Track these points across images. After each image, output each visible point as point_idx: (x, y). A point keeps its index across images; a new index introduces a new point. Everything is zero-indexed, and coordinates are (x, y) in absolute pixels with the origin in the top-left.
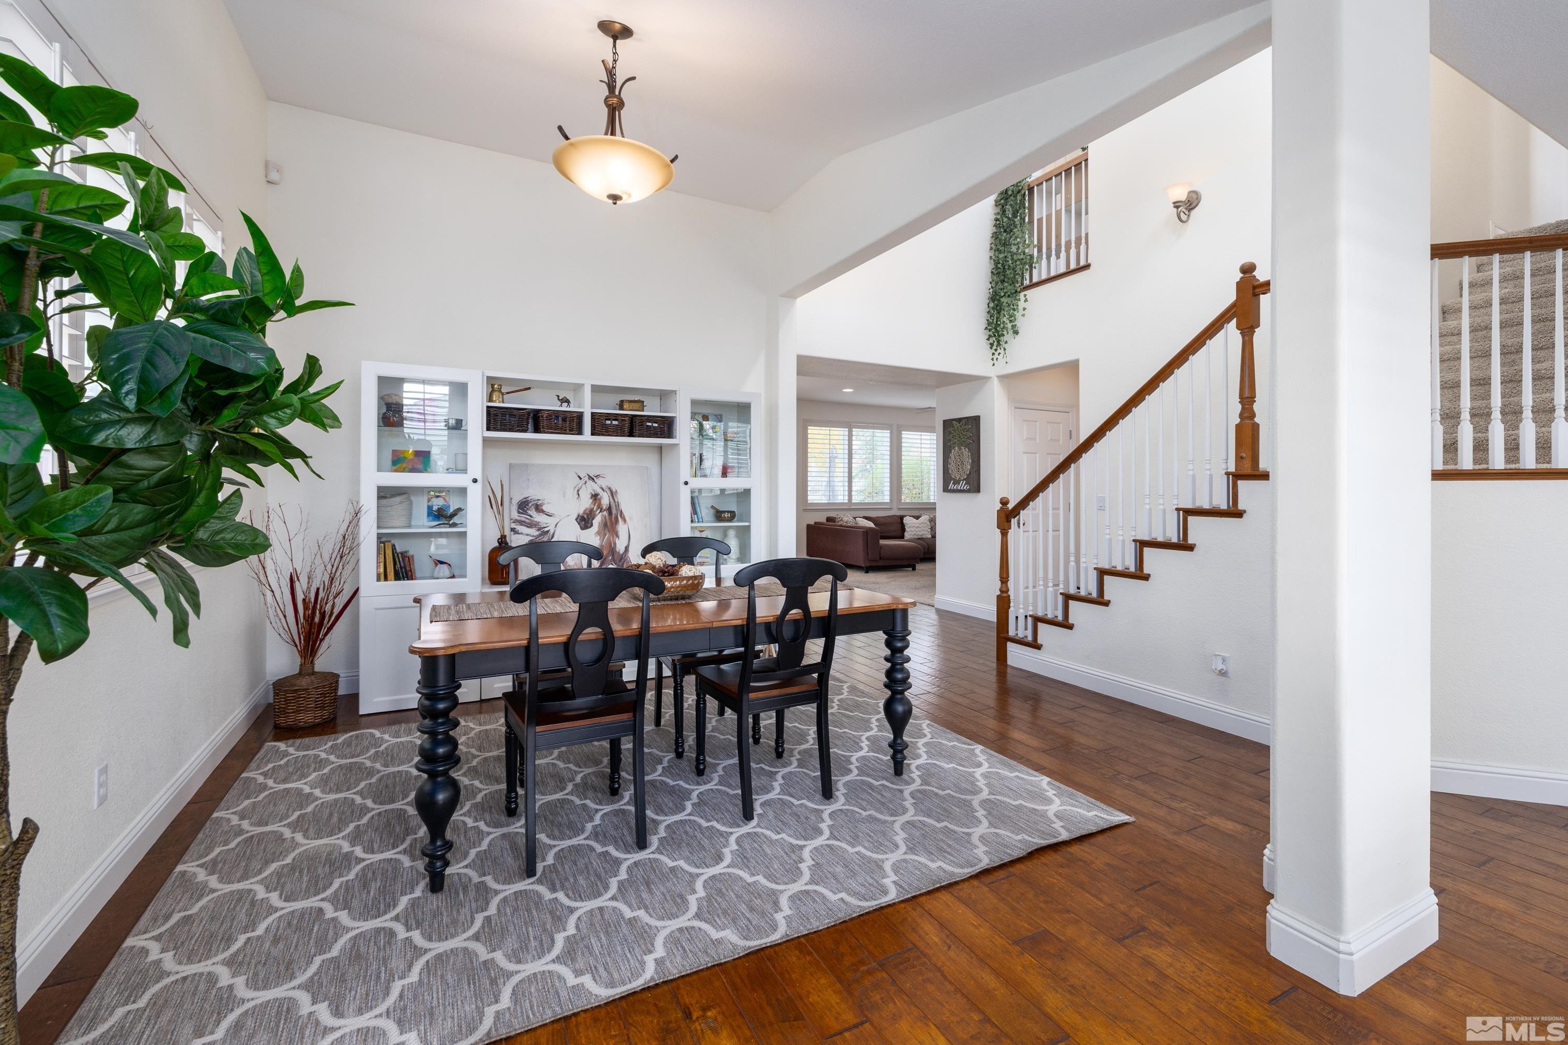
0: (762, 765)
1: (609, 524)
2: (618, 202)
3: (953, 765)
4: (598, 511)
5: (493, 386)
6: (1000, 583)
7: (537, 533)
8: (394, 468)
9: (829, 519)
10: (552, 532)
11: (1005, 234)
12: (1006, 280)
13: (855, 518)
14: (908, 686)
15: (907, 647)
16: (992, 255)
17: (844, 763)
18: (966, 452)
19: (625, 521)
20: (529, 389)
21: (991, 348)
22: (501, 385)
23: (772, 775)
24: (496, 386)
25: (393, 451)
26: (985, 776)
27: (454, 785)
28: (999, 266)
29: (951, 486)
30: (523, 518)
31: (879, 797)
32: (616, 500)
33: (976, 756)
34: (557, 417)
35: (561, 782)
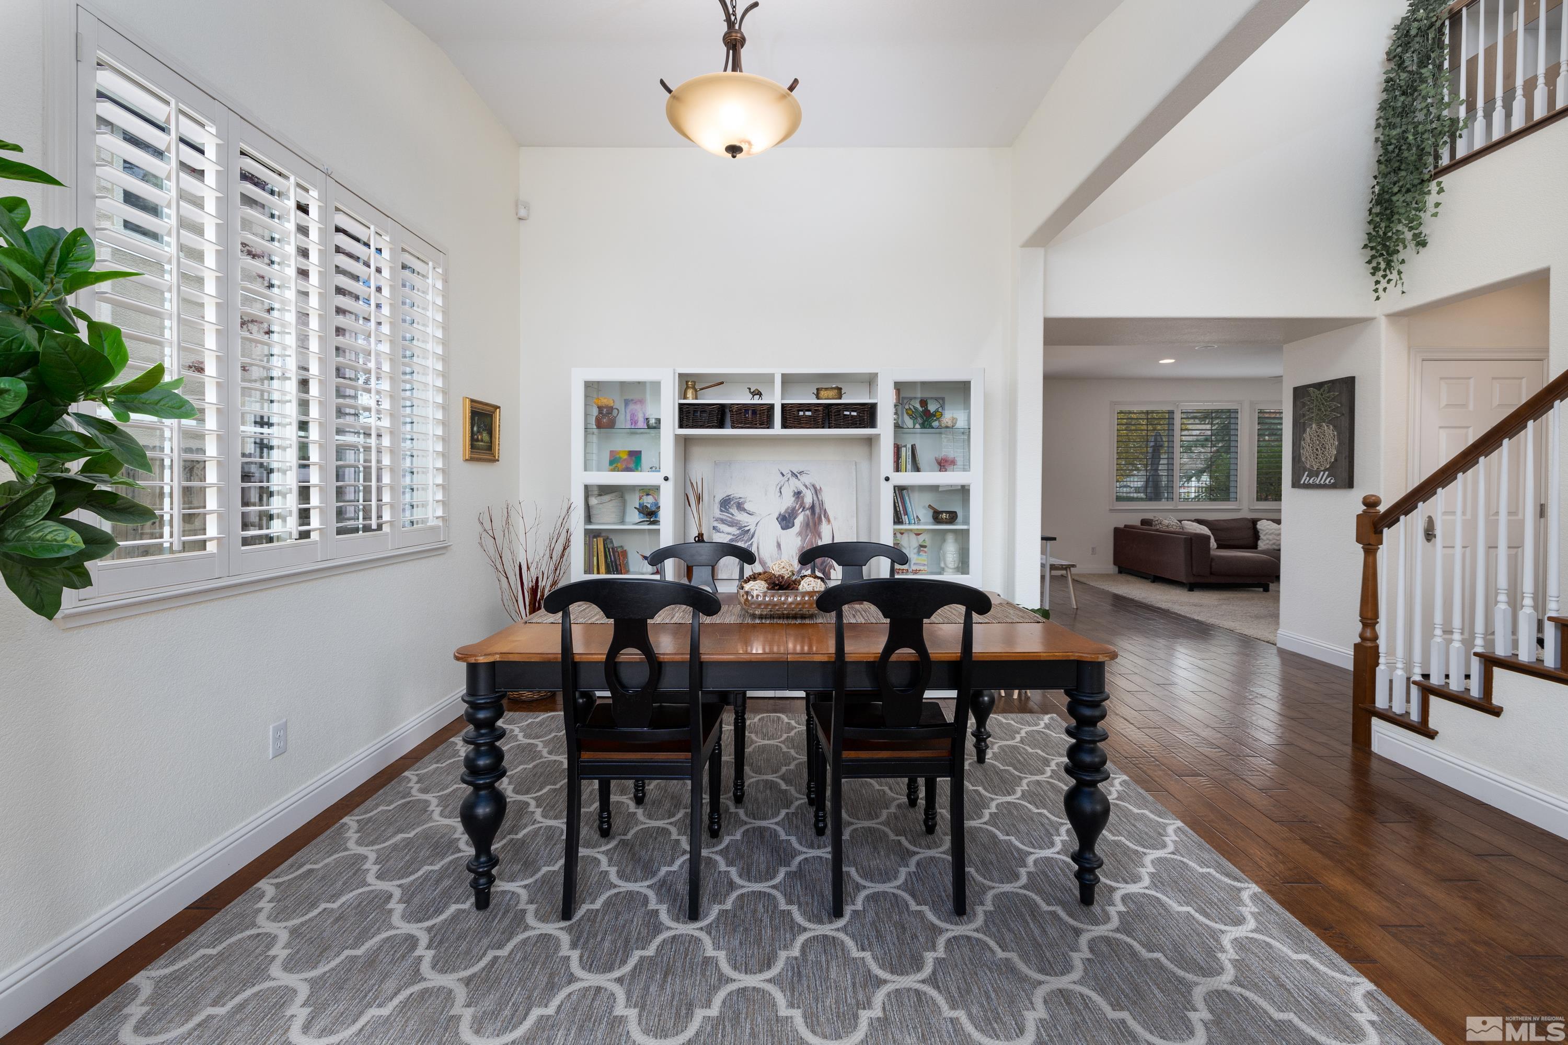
0: (903, 839)
1: (811, 524)
2: (738, 156)
3: (1189, 909)
4: (801, 510)
5: (687, 382)
6: (1360, 625)
7: (738, 532)
8: (611, 467)
9: (1145, 522)
10: (752, 531)
11: (1402, 98)
12: (1402, 167)
13: (1180, 521)
14: (1103, 776)
15: (1103, 717)
16: (1379, 135)
17: (1014, 863)
18: (1329, 431)
19: (829, 521)
20: (722, 383)
21: (1373, 274)
22: (695, 382)
23: (904, 856)
24: (690, 383)
25: (611, 452)
26: (1240, 944)
27: (499, 801)
28: (1391, 148)
29: (1305, 479)
30: (725, 516)
31: (1037, 932)
32: (820, 499)
33: (1240, 902)
34: (747, 411)
35: (675, 807)
